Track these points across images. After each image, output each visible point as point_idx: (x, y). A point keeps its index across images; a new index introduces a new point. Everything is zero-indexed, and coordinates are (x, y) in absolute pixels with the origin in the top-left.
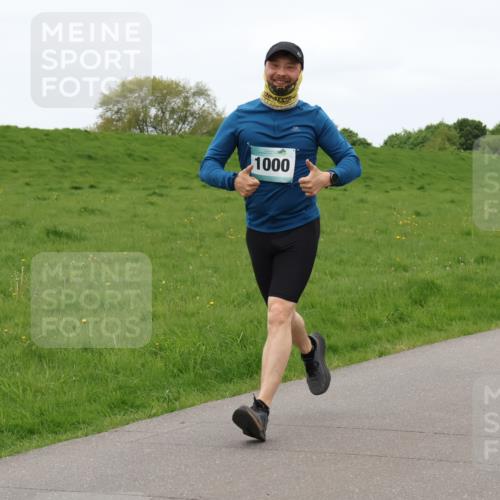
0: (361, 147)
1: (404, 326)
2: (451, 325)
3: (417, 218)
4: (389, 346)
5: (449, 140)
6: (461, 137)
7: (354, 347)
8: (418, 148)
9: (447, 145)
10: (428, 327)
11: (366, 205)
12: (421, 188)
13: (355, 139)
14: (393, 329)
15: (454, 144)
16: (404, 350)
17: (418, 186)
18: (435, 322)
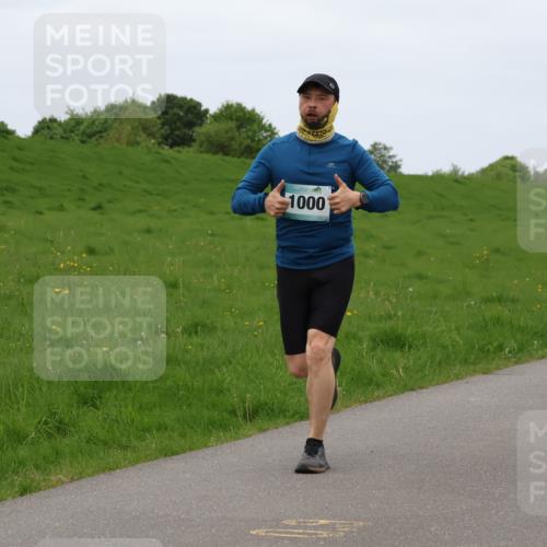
1: (65, 443)
2: (144, 439)
3: (92, 258)
4: (37, 476)
5: (145, 129)
6: (163, 125)
8: (94, 139)
9: (142, 137)
10: (105, 443)
11: (4, 235)
12: (98, 208)
14: (45, 447)
15: (151, 135)
16: (63, 483)
17: (92, 205)
18: (118, 434)
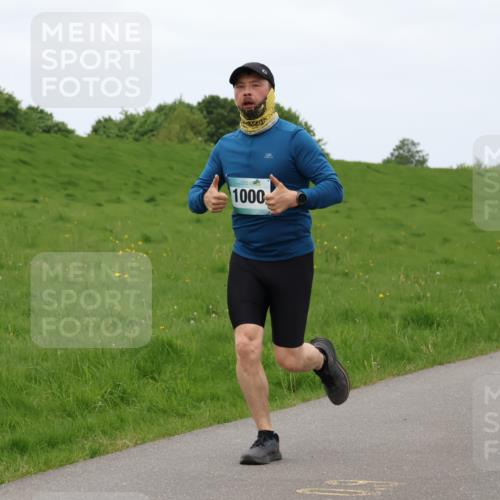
0: (59, 136)
1: (129, 411)
2: (199, 408)
3: (147, 246)
4: (105, 441)
5: (193, 128)
6: (209, 123)
7: (52, 444)
8: (145, 138)
9: (190, 135)
10: (164, 412)
11: (69, 225)
12: (151, 200)
13: (49, 123)
14: (111, 415)
15: (198, 133)
16: (128, 447)
17: (147, 197)
18: (175, 403)
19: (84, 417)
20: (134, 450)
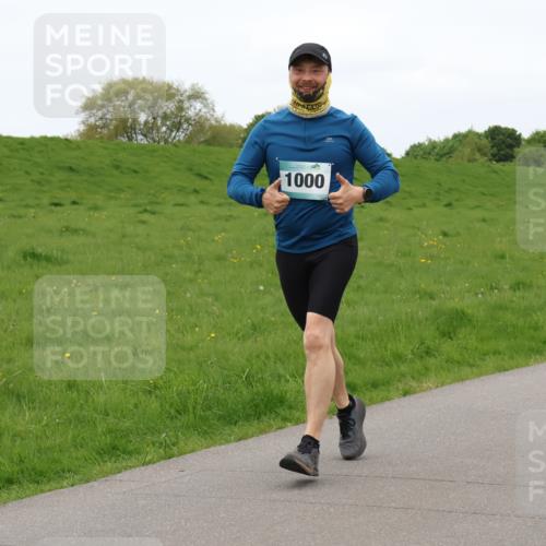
1: (431, 361)
2: (484, 360)
3: (446, 239)
4: (414, 384)
5: (479, 150)
6: (492, 147)
7: (375, 385)
8: (444, 159)
9: (478, 156)
10: (458, 362)
11: (387, 225)
12: (449, 205)
14: (418, 365)
15: (485, 155)
16: (431, 388)
17: (445, 203)
18: (467, 356)
19: (398, 367)
20: (435, 391)
